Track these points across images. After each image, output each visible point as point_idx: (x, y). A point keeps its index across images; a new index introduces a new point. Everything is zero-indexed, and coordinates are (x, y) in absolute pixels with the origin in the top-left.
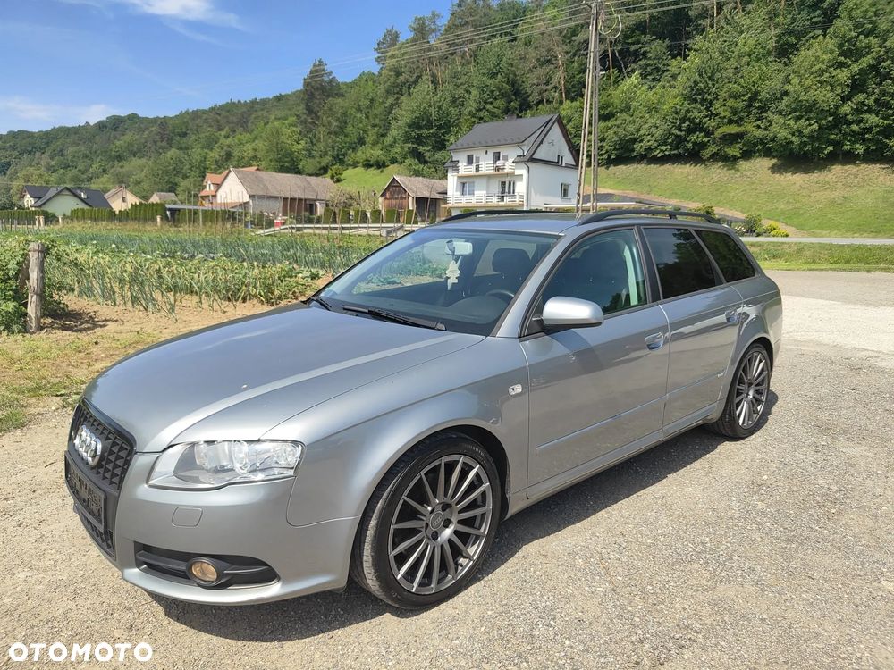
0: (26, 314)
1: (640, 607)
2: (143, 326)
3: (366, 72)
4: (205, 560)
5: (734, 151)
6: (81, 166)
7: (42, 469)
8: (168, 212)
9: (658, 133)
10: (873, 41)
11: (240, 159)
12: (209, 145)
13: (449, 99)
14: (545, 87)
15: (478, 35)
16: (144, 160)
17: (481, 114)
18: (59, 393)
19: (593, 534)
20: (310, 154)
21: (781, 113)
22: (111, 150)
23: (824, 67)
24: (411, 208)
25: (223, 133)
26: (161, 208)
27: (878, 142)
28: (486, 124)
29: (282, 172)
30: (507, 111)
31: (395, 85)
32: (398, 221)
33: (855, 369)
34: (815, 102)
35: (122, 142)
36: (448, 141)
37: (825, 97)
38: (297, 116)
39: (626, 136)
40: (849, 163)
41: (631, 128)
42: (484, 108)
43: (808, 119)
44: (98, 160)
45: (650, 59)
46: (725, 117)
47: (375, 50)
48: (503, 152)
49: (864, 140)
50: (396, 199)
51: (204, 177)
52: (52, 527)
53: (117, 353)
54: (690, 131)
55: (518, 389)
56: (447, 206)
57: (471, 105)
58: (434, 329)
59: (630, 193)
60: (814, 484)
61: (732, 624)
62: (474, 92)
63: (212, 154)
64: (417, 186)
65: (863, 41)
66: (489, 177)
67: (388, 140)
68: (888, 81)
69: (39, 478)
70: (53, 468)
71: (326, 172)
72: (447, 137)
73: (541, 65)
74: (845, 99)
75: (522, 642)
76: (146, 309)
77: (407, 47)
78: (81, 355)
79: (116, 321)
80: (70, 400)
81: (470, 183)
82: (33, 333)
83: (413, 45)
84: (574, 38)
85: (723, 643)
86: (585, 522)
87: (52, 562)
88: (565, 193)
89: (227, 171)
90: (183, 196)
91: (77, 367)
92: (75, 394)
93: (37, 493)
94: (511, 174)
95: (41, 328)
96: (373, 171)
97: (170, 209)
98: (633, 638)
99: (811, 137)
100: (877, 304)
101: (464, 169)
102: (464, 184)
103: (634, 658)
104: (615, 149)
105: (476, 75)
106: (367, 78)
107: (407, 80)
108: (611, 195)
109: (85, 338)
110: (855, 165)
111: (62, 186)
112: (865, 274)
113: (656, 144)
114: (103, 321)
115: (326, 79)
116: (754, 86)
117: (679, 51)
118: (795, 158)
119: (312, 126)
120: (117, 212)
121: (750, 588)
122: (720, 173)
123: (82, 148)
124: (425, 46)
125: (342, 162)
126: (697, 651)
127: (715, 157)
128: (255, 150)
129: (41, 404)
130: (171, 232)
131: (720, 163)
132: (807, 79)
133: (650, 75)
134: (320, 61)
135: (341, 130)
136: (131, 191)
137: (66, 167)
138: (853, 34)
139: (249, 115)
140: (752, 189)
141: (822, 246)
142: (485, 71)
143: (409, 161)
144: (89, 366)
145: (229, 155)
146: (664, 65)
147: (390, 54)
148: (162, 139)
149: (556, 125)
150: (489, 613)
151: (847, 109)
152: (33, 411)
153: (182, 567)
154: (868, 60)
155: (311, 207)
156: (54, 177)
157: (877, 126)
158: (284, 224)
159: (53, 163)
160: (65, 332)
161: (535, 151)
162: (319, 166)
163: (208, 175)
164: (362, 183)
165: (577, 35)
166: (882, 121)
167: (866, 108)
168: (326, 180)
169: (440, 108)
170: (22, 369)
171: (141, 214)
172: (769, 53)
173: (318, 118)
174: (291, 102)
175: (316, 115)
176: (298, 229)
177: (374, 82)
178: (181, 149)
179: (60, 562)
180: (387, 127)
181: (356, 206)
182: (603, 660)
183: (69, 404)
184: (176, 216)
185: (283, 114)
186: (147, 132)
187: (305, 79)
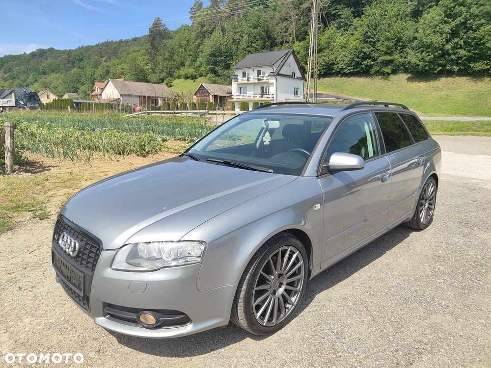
0: (4, 163)
1: (391, 330)
2: (72, 169)
3: (184, 25)
4: (147, 312)
5: (388, 70)
6: (22, 78)
7: (27, 255)
8: (74, 104)
9: (347, 60)
10: (463, 9)
11: (114, 74)
12: (96, 66)
13: (231, 40)
14: (284, 34)
15: (247, 4)
16: (58, 74)
17: (249, 49)
18: (30, 210)
19: (354, 287)
20: (154, 71)
21: (413, 49)
22: (39, 69)
23: (437, 23)
24: (211, 101)
25: (104, 59)
26: (70, 102)
27: (465, 65)
28: (252, 55)
29: (138, 81)
30: (263, 47)
31: (201, 32)
32: (205, 109)
33: (472, 190)
34: (432, 43)
35: (45, 64)
36: (232, 64)
37: (437, 40)
38: (146, 50)
39: (329, 61)
40: (450, 76)
41: (332, 57)
42: (251, 45)
43: (428, 52)
44: (32, 74)
45: (342, 18)
46: (383, 51)
47: (190, 12)
48: (263, 70)
49: (458, 64)
50: (203, 96)
51: (94, 84)
52: (40, 290)
53: (60, 185)
54: (364, 59)
55: (318, 206)
56: (232, 100)
57: (244, 44)
58: (266, 172)
59: (332, 93)
60: (468, 255)
61: (444, 339)
62: (245, 37)
63: (98, 71)
64: (216, 89)
65: (458, 9)
66: (255, 84)
67: (197, 63)
68: (471, 31)
69: (27, 260)
70: (34, 254)
71: (163, 82)
72: (231, 62)
73: (283, 21)
74: (448, 41)
75: (330, 353)
76: (72, 160)
77: (207, 11)
78: (39, 187)
79: (56, 167)
80: (37, 214)
81: (244, 87)
82: (9, 174)
83: (211, 10)
84: (300, 6)
85: (442, 350)
86: (347, 280)
87: (44, 312)
88: (296, 93)
89: (107, 81)
90: (82, 95)
91: (38, 194)
92: (40, 210)
93: (27, 270)
94: (268, 83)
95: (13, 172)
96: (189, 81)
97: (75, 103)
98: (392, 349)
99: (430, 62)
100: (474, 154)
101: (241, 80)
102: (241, 88)
103: (395, 361)
104: (323, 69)
105: (246, 27)
106: (186, 28)
107: (208, 30)
108: (322, 94)
109: (40, 177)
110: (453, 77)
111: (12, 89)
112: (462, 137)
113: (345, 66)
114: (48, 167)
115: (162, 28)
116: (399, 34)
117: (358, 14)
118: (420, 74)
119: (154, 55)
120: (45, 104)
121: (449, 317)
122: (380, 82)
123: (22, 67)
124: (218, 10)
125: (172, 76)
126: (429, 355)
127: (377, 73)
128: (123, 69)
129: (20, 216)
130: (77, 115)
131: (380, 77)
132: (427, 30)
133: (342, 27)
134: (158, 19)
135: (171, 58)
136: (52, 92)
137: (14, 78)
138: (453, 5)
139: (118, 49)
140: (398, 91)
141: (438, 122)
142: (251, 25)
143: (210, 75)
144: (45, 193)
145: (108, 72)
146: (350, 22)
147: (197, 15)
148: (69, 63)
149: (292, 55)
150: (307, 336)
151: (448, 46)
152: (16, 220)
153: (134, 316)
154: (459, 20)
155: (155, 101)
156: (7, 84)
157: (465, 56)
158: (140, 111)
159: (5, 76)
160: (28, 174)
161: (280, 70)
162: (159, 78)
163: (96, 83)
164: (183, 88)
165: (302, 4)
166: (467, 53)
167: (459, 46)
168: (163, 86)
169: (226, 45)
170: (6, 196)
171: (59, 105)
172: (407, 15)
173: (158, 51)
174: (142, 42)
175: (157, 49)
176: (149, 114)
177: (189, 30)
178: (80, 68)
179: (49, 311)
180: (196, 56)
181: (181, 100)
182: (378, 363)
183: (37, 216)
184: (79, 107)
185: (138, 48)
186: (59, 58)
187: (150, 29)
